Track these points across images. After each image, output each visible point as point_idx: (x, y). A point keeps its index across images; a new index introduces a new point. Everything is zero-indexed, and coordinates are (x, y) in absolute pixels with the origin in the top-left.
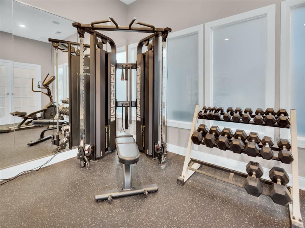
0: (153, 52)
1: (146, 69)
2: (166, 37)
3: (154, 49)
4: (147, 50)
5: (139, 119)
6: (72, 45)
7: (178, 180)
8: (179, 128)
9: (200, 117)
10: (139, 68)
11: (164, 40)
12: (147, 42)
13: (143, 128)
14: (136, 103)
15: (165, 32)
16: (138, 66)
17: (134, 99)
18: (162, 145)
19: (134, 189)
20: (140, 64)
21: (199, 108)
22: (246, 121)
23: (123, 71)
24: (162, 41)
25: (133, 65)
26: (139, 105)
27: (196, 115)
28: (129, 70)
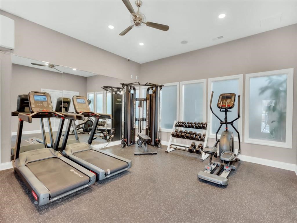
0: (155, 94)
1: (152, 102)
2: (162, 88)
3: (155, 92)
4: (152, 93)
5: (147, 128)
6: (113, 89)
7: (165, 151)
8: (167, 133)
9: (176, 126)
10: (148, 102)
11: (161, 89)
12: (152, 88)
13: (149, 132)
14: (146, 119)
15: (161, 86)
16: (147, 100)
17: (145, 117)
18: (159, 139)
19: (148, 152)
20: (148, 99)
21: (176, 122)
22: (193, 127)
23: (139, 102)
24: (160, 90)
25: (144, 99)
26: (147, 120)
27: (174, 125)
28: (142, 102)
